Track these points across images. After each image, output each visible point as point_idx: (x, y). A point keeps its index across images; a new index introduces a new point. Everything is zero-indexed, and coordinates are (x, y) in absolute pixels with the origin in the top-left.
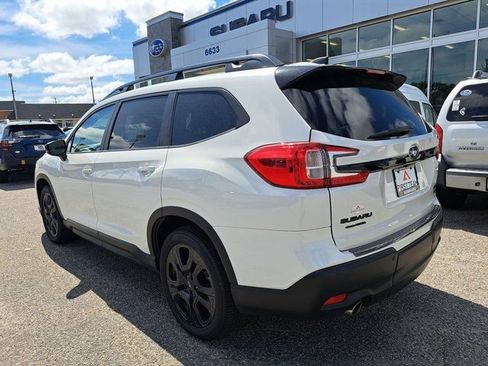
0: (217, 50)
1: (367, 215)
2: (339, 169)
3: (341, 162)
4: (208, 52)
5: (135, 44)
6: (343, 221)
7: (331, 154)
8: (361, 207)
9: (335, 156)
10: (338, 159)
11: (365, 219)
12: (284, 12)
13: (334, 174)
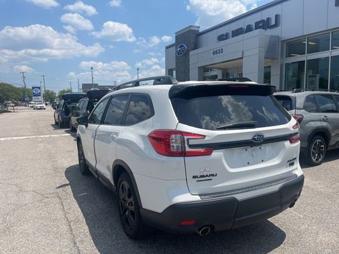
0: (221, 51)
1: (213, 175)
2: (191, 146)
3: (192, 142)
4: (215, 53)
5: (167, 48)
6: (194, 177)
7: (186, 138)
8: (207, 170)
9: (188, 139)
10: (190, 141)
11: (211, 177)
12: (273, 22)
13: (188, 149)
